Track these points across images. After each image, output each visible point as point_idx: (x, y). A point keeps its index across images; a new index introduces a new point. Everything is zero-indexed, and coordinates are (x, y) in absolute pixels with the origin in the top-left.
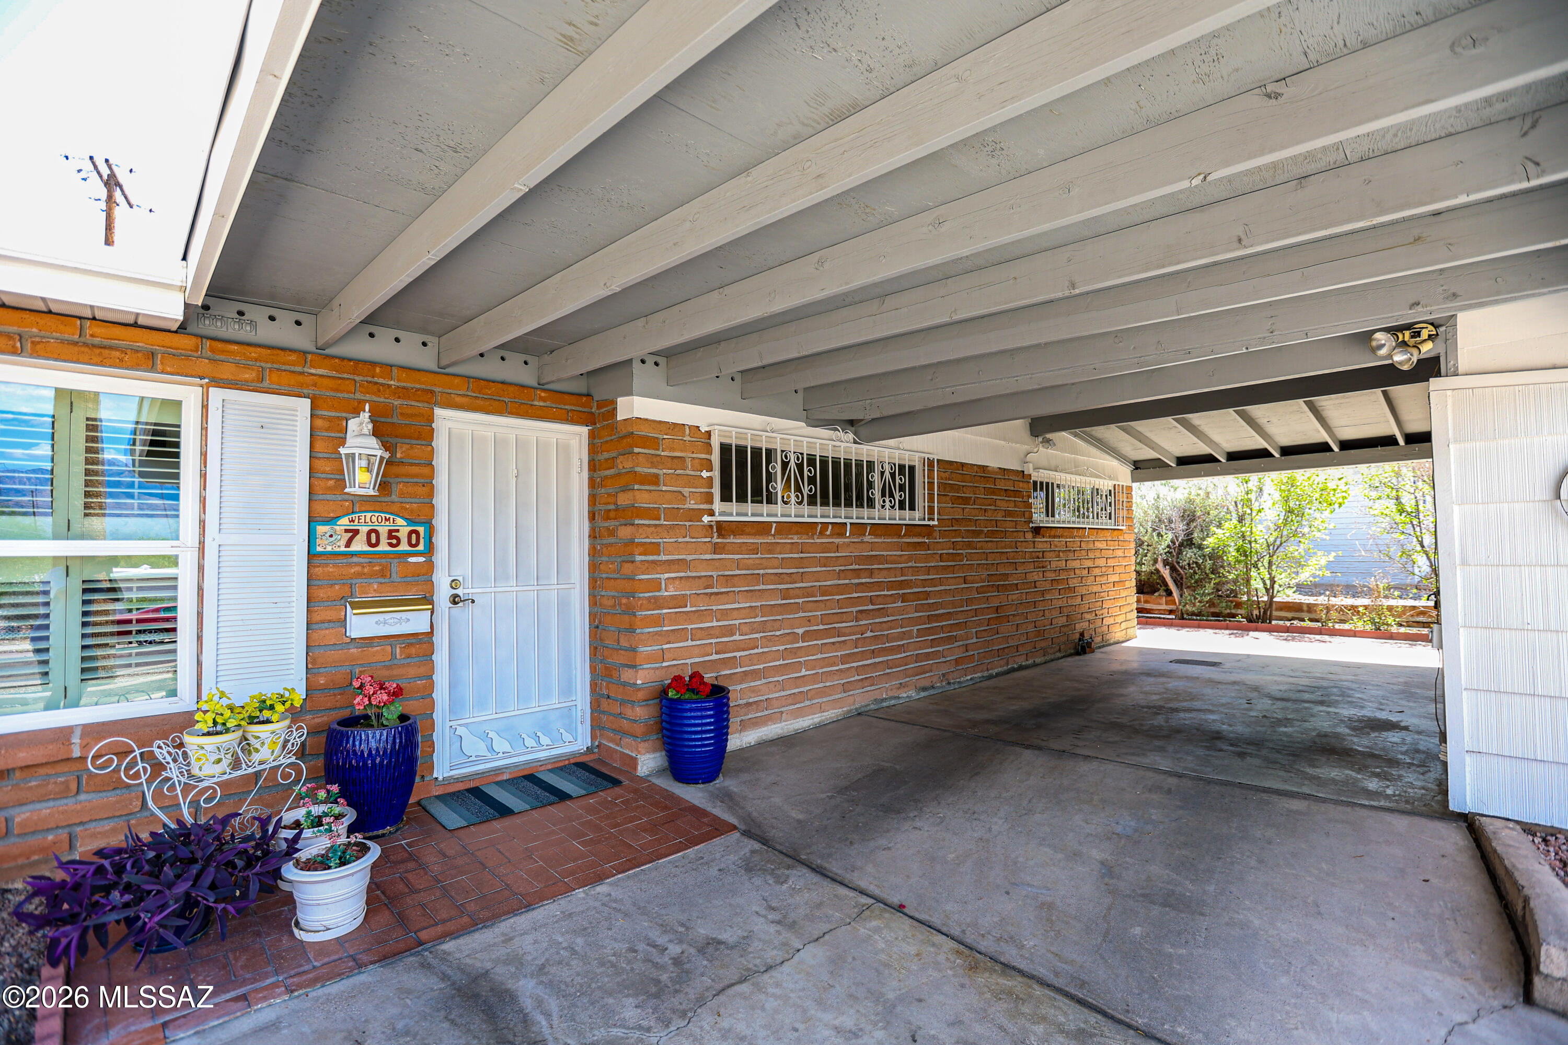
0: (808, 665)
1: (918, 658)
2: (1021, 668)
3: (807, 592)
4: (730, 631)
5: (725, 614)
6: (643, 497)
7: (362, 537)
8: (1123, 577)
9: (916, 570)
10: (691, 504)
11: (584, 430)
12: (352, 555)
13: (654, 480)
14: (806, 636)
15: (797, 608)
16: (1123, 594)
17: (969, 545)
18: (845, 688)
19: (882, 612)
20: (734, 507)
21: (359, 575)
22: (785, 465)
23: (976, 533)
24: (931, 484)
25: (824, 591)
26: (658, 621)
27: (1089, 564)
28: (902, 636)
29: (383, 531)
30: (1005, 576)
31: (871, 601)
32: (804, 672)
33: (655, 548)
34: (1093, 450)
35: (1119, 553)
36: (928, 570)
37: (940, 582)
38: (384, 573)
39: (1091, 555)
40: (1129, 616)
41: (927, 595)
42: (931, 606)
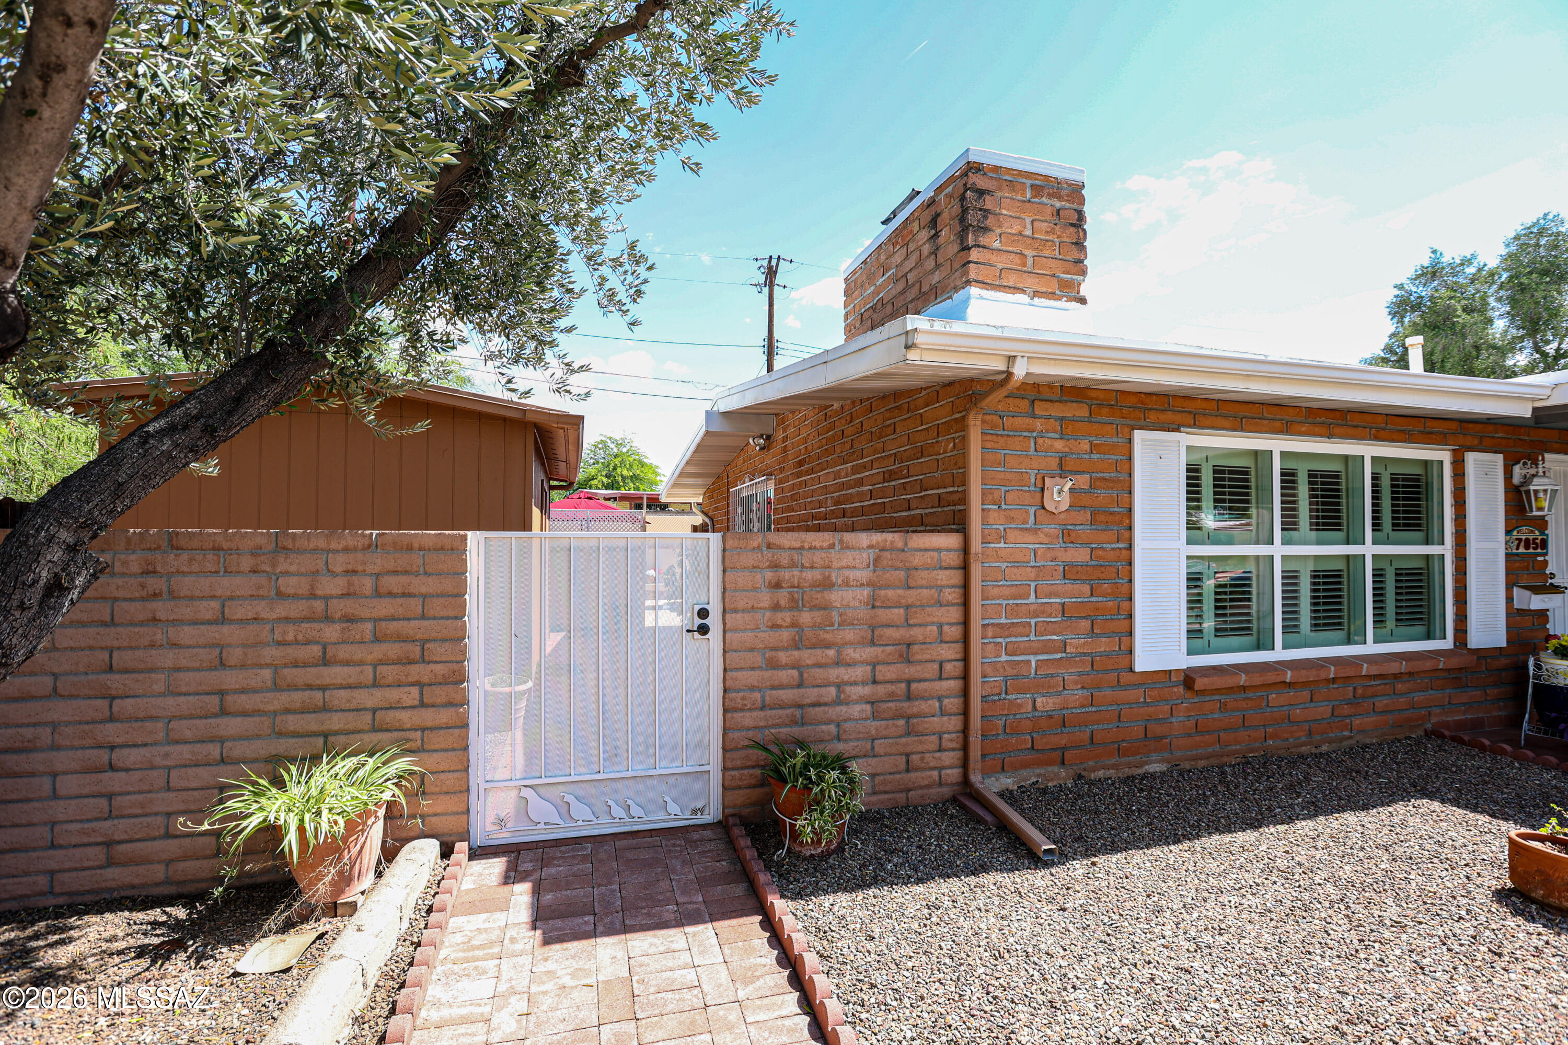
38: (1528, 568)
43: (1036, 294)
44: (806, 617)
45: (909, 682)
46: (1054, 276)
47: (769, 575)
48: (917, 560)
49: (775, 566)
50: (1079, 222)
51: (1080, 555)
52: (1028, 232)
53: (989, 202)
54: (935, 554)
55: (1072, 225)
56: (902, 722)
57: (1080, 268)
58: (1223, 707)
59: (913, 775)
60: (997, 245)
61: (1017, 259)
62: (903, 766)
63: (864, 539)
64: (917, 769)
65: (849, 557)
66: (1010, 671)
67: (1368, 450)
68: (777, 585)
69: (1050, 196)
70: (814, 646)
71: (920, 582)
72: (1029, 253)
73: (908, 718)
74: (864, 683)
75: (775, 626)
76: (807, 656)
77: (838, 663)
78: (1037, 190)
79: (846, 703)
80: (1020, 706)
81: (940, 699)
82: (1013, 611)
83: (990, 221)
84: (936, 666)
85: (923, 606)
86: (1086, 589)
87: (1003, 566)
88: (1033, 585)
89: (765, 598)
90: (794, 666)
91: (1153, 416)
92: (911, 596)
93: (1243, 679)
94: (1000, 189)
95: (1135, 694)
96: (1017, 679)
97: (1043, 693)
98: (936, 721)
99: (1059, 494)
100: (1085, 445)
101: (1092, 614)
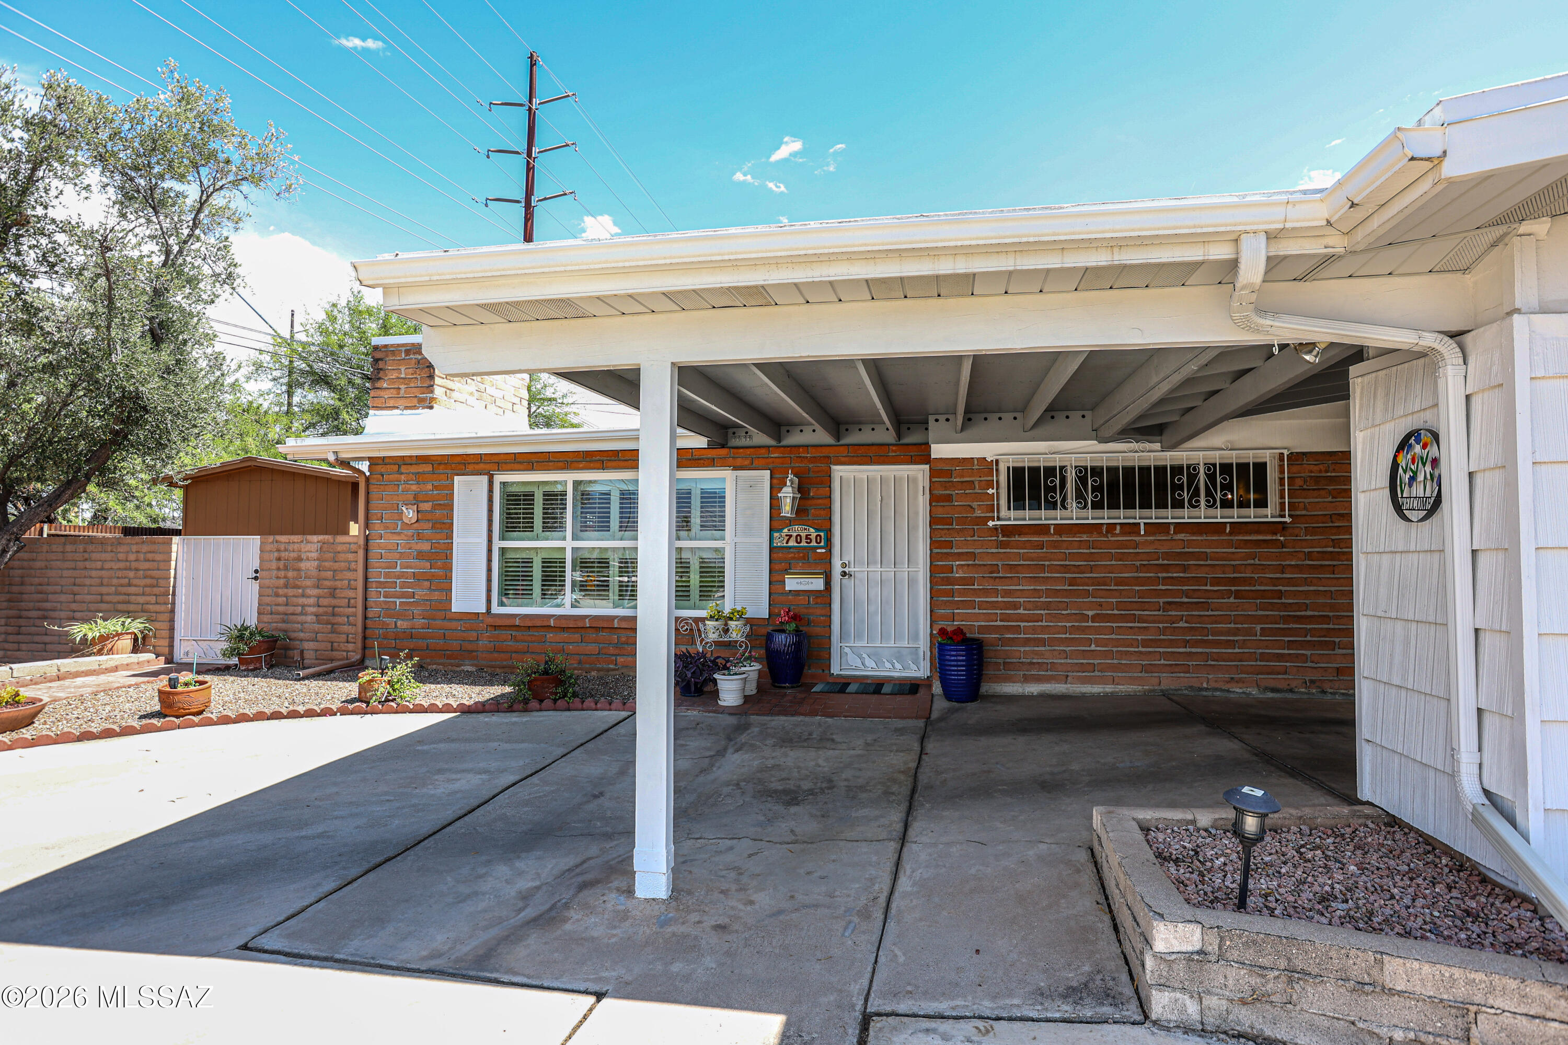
0: (1098, 642)
1: (1260, 657)
3: (1097, 581)
4: (1015, 606)
5: (1009, 593)
6: (938, 511)
7: (793, 539)
9: (1261, 568)
10: (978, 513)
11: (925, 468)
12: (790, 548)
13: (948, 498)
15: (1087, 593)
18: (1145, 669)
19: (1205, 606)
20: (1019, 513)
21: (793, 558)
22: (1063, 478)
24: (1282, 480)
25: (1120, 582)
26: (952, 592)
28: (1238, 632)
29: (803, 535)
31: (1188, 593)
32: (1093, 647)
33: (948, 545)
36: (1283, 568)
38: (804, 558)
41: (1280, 595)
42: (1286, 606)
43: (407, 408)
44: (290, 574)
45: (334, 607)
46: (415, 397)
47: (276, 554)
48: (339, 548)
49: (278, 550)
51: (425, 546)
52: (403, 376)
53: (380, 365)
54: (347, 546)
55: (427, 367)
56: (329, 626)
57: (430, 388)
58: (514, 639)
59: (335, 653)
60: (385, 385)
61: (394, 391)
62: (330, 648)
63: (315, 538)
64: (337, 650)
65: (309, 546)
66: (386, 606)
68: (279, 559)
69: (414, 354)
70: (294, 587)
71: (339, 559)
72: (402, 387)
73: (333, 624)
74: (314, 606)
75: (278, 578)
76: (290, 592)
77: (303, 596)
78: (408, 352)
79: (306, 614)
80: (388, 624)
81: (347, 617)
82: (387, 575)
83: (381, 375)
84: (349, 600)
85: (342, 571)
86: (428, 564)
87: (383, 552)
88: (399, 562)
89: (274, 565)
90: (286, 596)
91: (471, 467)
92: (336, 566)
94: (387, 356)
95: (454, 624)
96: (389, 611)
97: (403, 620)
98: (346, 628)
99: (410, 514)
100: (430, 487)
101: (430, 578)
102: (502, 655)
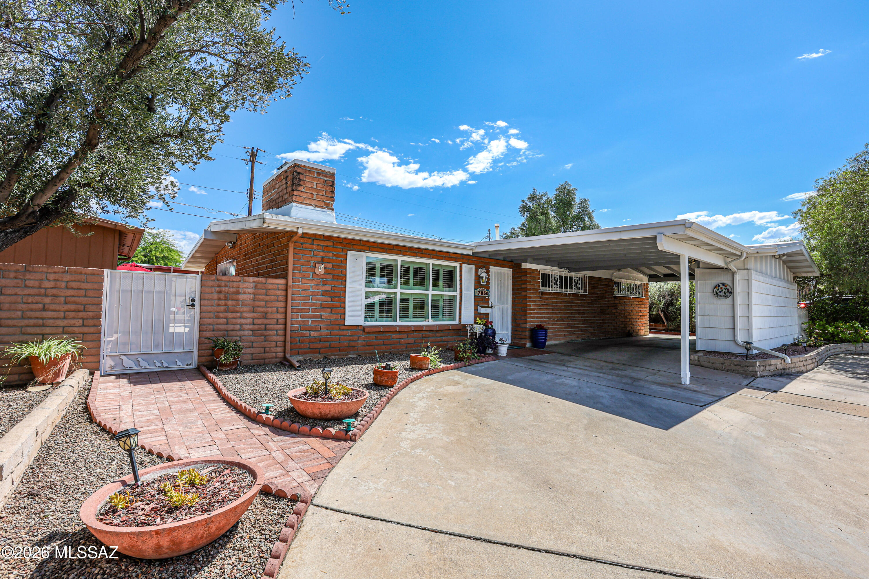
1: (582, 331)
2: (609, 338)
3: (557, 310)
4: (542, 317)
5: (542, 313)
6: (529, 286)
7: (481, 293)
8: (644, 314)
9: (582, 306)
10: (537, 288)
11: (511, 270)
12: (480, 296)
13: (530, 282)
14: (557, 321)
15: (556, 314)
16: (644, 320)
17: (595, 300)
18: (565, 335)
19: (574, 317)
20: (545, 288)
21: (480, 300)
22: (554, 278)
23: (598, 297)
24: (586, 283)
25: (561, 310)
26: (531, 313)
27: (632, 309)
28: (578, 324)
29: (483, 292)
30: (606, 310)
31: (571, 313)
33: (530, 297)
34: (635, 272)
35: (643, 306)
36: (585, 307)
37: (588, 310)
38: (482, 300)
39: (633, 306)
40: (646, 328)
41: (584, 314)
42: (585, 317)
43: (316, 206)
44: (230, 303)
45: (266, 325)
46: (323, 201)
47: (217, 289)
48: (270, 287)
49: (219, 286)
50: (333, 185)
51: (328, 288)
52: (315, 187)
53: (301, 177)
54: (276, 285)
55: (330, 186)
56: (263, 337)
57: (332, 198)
58: (377, 338)
59: (266, 354)
60: (303, 190)
61: (310, 195)
62: (263, 351)
63: (251, 279)
64: (268, 352)
65: (246, 285)
66: (302, 323)
67: (431, 262)
68: (220, 292)
69: (323, 176)
70: (232, 312)
71: (271, 294)
72: (315, 193)
73: (265, 336)
74: (250, 324)
75: (219, 305)
76: (230, 315)
77: (241, 318)
78: (319, 174)
79: (243, 330)
80: (305, 334)
81: (277, 331)
82: (303, 305)
83: (301, 183)
84: (276, 320)
85: (272, 301)
86: (329, 299)
87: (301, 290)
88: (311, 297)
89: (216, 296)
90: (226, 318)
91: (355, 247)
92: (268, 298)
93: (382, 329)
94: (306, 173)
95: (345, 332)
96: (304, 326)
97: (313, 331)
98: (275, 338)
99: (320, 269)
100: (331, 254)
101: (331, 307)
102: (370, 347)
